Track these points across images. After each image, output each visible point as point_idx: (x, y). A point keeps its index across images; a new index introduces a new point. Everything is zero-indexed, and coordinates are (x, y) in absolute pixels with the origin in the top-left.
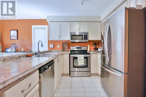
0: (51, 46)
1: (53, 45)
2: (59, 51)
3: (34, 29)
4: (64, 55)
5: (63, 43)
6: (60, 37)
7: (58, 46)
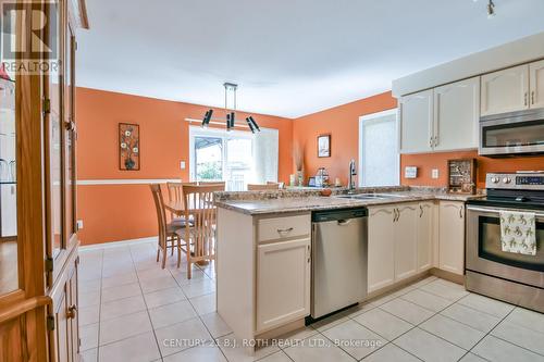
0: (411, 172)
1: (415, 169)
2: (439, 189)
3: (364, 127)
4: (442, 203)
5: (450, 162)
6: (436, 140)
7: (435, 174)
